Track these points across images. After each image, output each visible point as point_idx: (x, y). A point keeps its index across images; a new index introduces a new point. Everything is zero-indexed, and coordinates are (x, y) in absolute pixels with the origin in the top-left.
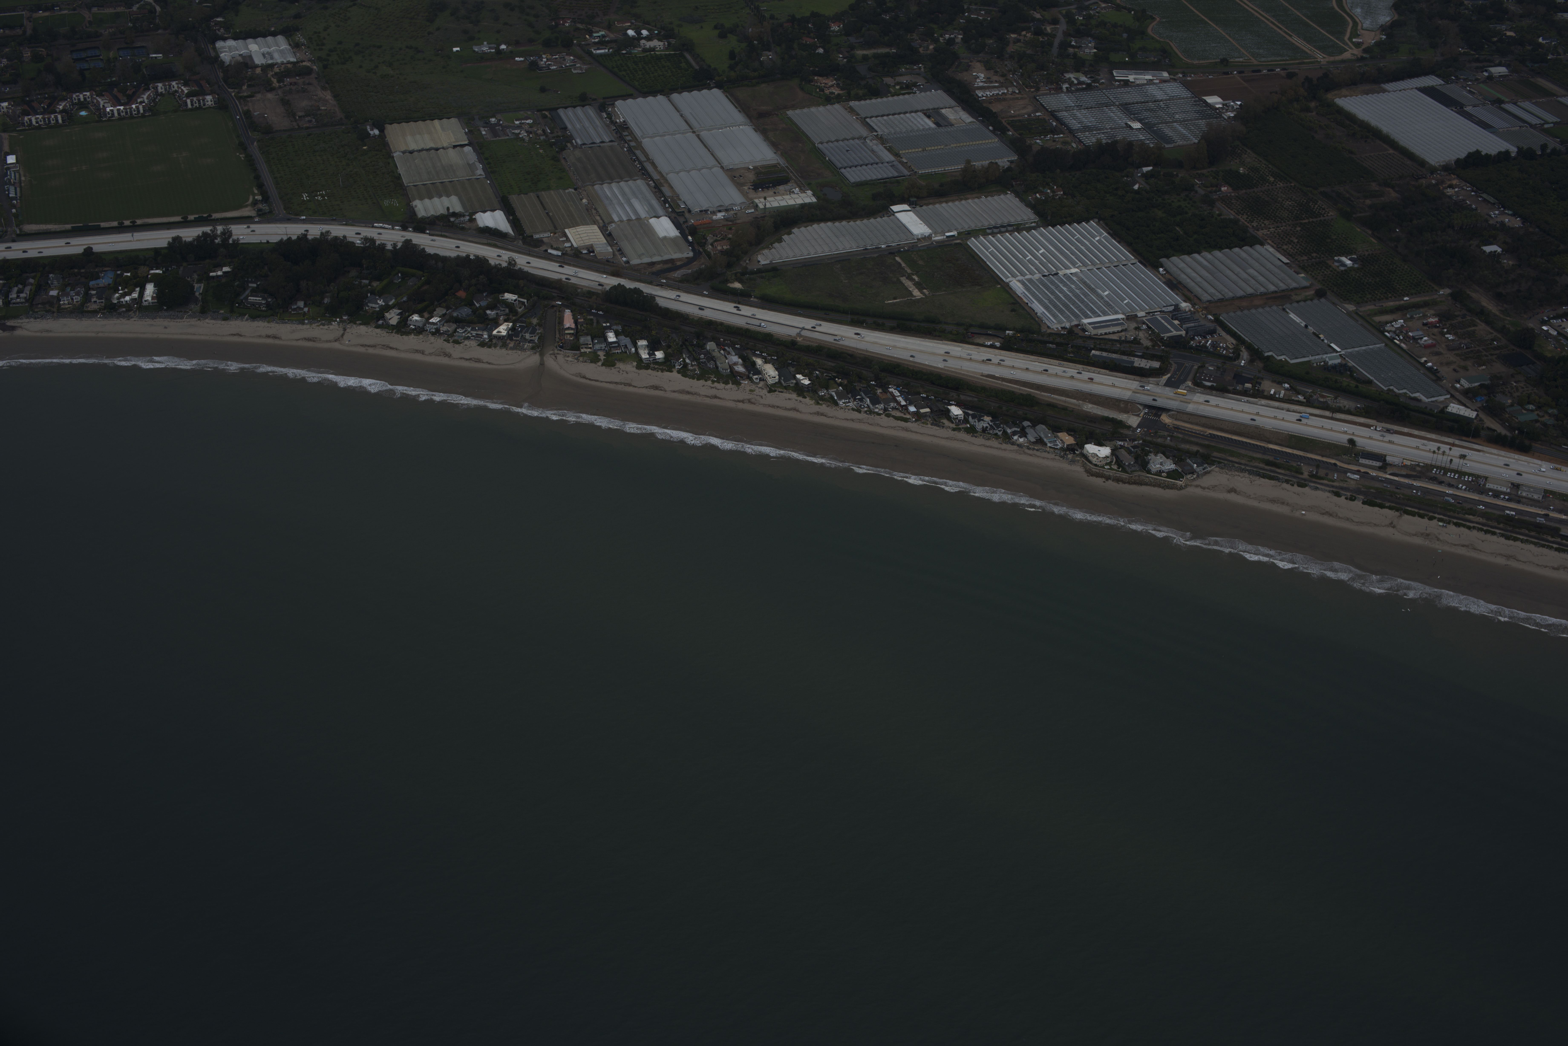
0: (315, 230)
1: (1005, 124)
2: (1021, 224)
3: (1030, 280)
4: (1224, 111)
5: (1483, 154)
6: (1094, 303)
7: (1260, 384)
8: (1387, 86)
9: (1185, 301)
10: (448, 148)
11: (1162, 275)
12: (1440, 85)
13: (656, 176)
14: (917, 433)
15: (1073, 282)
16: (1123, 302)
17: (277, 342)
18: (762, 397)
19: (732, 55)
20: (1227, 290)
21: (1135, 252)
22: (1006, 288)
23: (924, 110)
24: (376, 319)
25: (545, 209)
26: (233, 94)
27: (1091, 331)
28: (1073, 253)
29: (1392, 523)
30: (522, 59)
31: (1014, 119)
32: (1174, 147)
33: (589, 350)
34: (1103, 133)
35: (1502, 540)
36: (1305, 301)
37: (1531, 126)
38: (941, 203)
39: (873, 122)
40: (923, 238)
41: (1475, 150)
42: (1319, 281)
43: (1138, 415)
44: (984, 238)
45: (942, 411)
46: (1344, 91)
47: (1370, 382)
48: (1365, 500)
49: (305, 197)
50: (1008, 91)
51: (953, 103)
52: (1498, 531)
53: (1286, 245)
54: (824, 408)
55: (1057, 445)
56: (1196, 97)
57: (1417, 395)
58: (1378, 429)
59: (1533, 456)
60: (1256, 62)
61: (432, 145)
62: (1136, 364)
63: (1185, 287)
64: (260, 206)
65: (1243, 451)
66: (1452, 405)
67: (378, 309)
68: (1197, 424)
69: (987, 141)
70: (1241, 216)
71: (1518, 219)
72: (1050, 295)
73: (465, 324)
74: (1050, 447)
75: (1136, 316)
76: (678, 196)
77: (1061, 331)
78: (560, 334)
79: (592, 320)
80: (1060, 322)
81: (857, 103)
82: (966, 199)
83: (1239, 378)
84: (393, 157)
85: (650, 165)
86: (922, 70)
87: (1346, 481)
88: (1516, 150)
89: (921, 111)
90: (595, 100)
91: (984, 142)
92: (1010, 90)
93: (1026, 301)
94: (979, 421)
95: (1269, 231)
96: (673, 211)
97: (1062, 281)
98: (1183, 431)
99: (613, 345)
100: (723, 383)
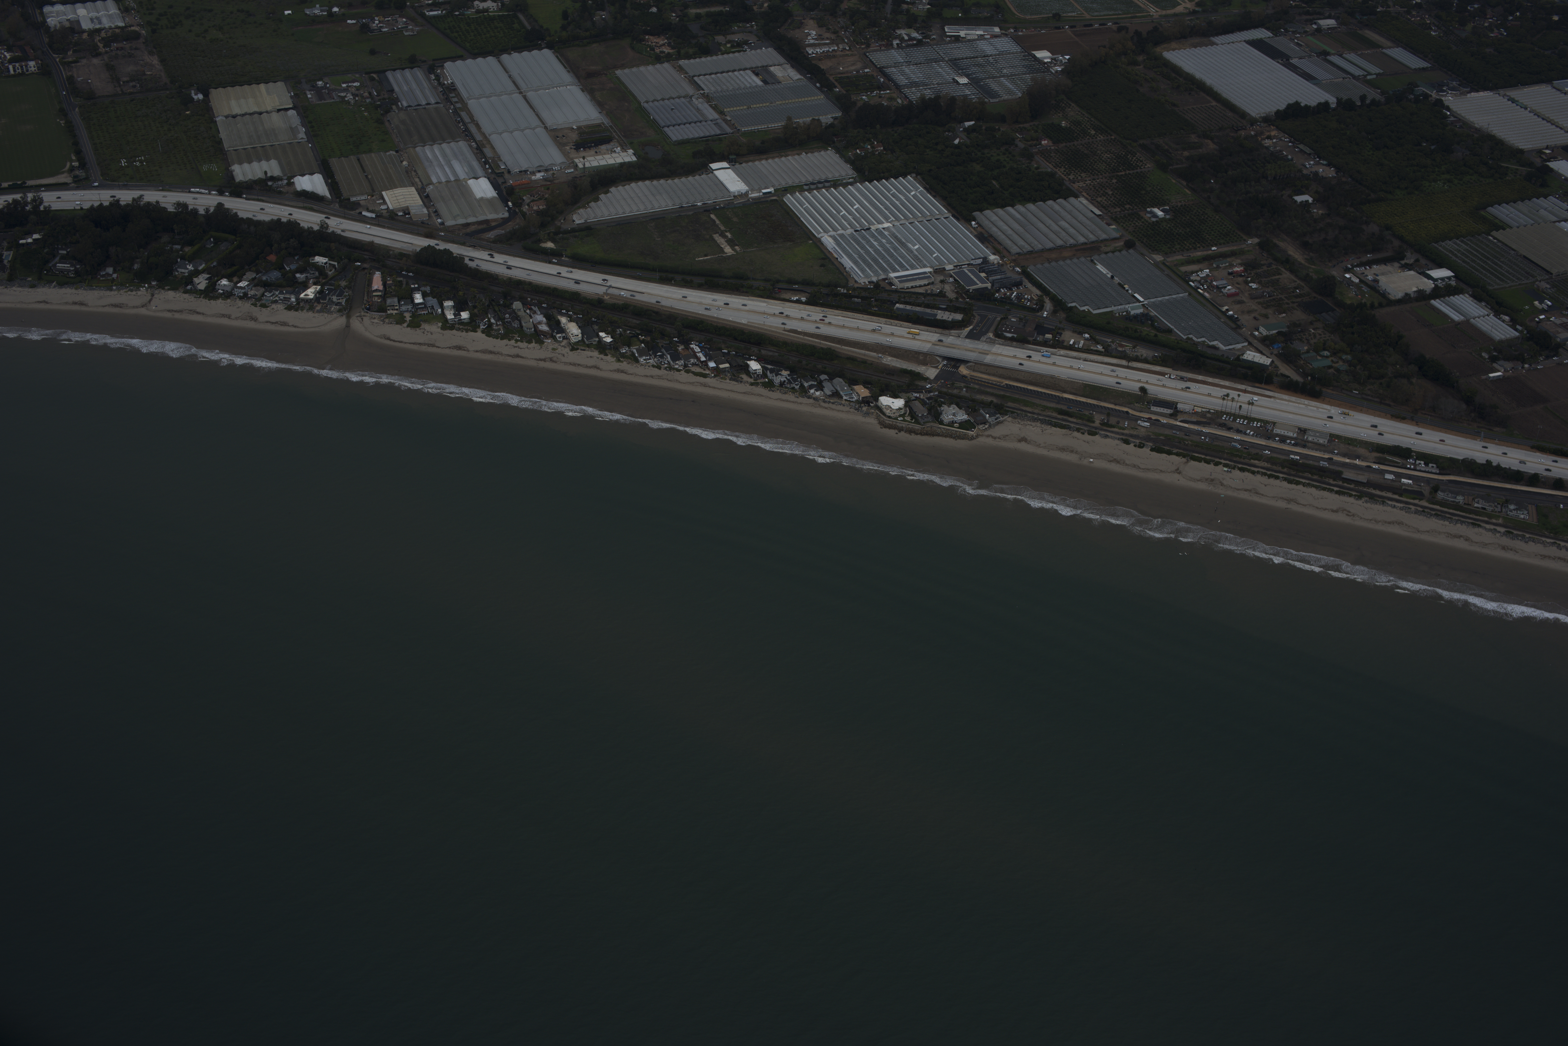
0: (126, 196)
1: (833, 81)
2: (839, 180)
3: (842, 236)
4: (1052, 65)
5: (1302, 105)
6: (903, 257)
7: (1061, 334)
8: (1217, 39)
9: (994, 254)
10: (272, 112)
11: (974, 228)
12: (1269, 38)
13: (479, 137)
14: (715, 388)
15: (884, 237)
16: (932, 256)
17: (83, 308)
18: (564, 355)
19: (565, 15)
20: (1036, 243)
21: (950, 206)
22: (818, 244)
23: (752, 68)
24: (185, 284)
25: (364, 172)
26: (58, 60)
27: (898, 285)
28: (887, 208)
29: (1178, 469)
30: (354, 22)
31: (842, 75)
32: (999, 102)
33: (396, 312)
34: (929, 89)
35: (1285, 484)
36: (1113, 252)
37: (1354, 77)
38: (760, 160)
39: (701, 80)
40: (739, 195)
41: (1295, 100)
42: (1130, 232)
43: (936, 367)
44: (800, 194)
45: (741, 366)
46: (1174, 45)
47: (1170, 331)
48: (1154, 447)
49: (123, 163)
50: (838, 48)
51: (782, 60)
52: (1281, 475)
53: (1101, 197)
54: (624, 365)
55: (853, 398)
56: (1026, 52)
57: (1215, 343)
58: (1172, 377)
59: (1323, 402)
60: (1088, 17)
61: (256, 109)
62: (939, 317)
63: (996, 240)
64: (77, 172)
65: (1037, 401)
66: (1248, 352)
67: (187, 274)
68: (994, 375)
69: (813, 98)
70: (1059, 169)
71: (1332, 169)
72: (860, 249)
73: (273, 288)
74: (846, 400)
75: (944, 269)
76: (499, 157)
77: (868, 285)
78: (368, 296)
79: (400, 282)
80: (867, 276)
81: (686, 61)
82: (786, 156)
83: (1041, 329)
84: (216, 121)
85: (474, 126)
86: (755, 27)
87: (1137, 429)
88: (1335, 100)
89: (749, 69)
90: (425, 61)
91: (809, 99)
92: (841, 46)
93: (836, 256)
94: (776, 376)
95: (1085, 183)
96: (493, 172)
97: (873, 236)
98: (976, 381)
99: (420, 306)
100: (526, 342)
